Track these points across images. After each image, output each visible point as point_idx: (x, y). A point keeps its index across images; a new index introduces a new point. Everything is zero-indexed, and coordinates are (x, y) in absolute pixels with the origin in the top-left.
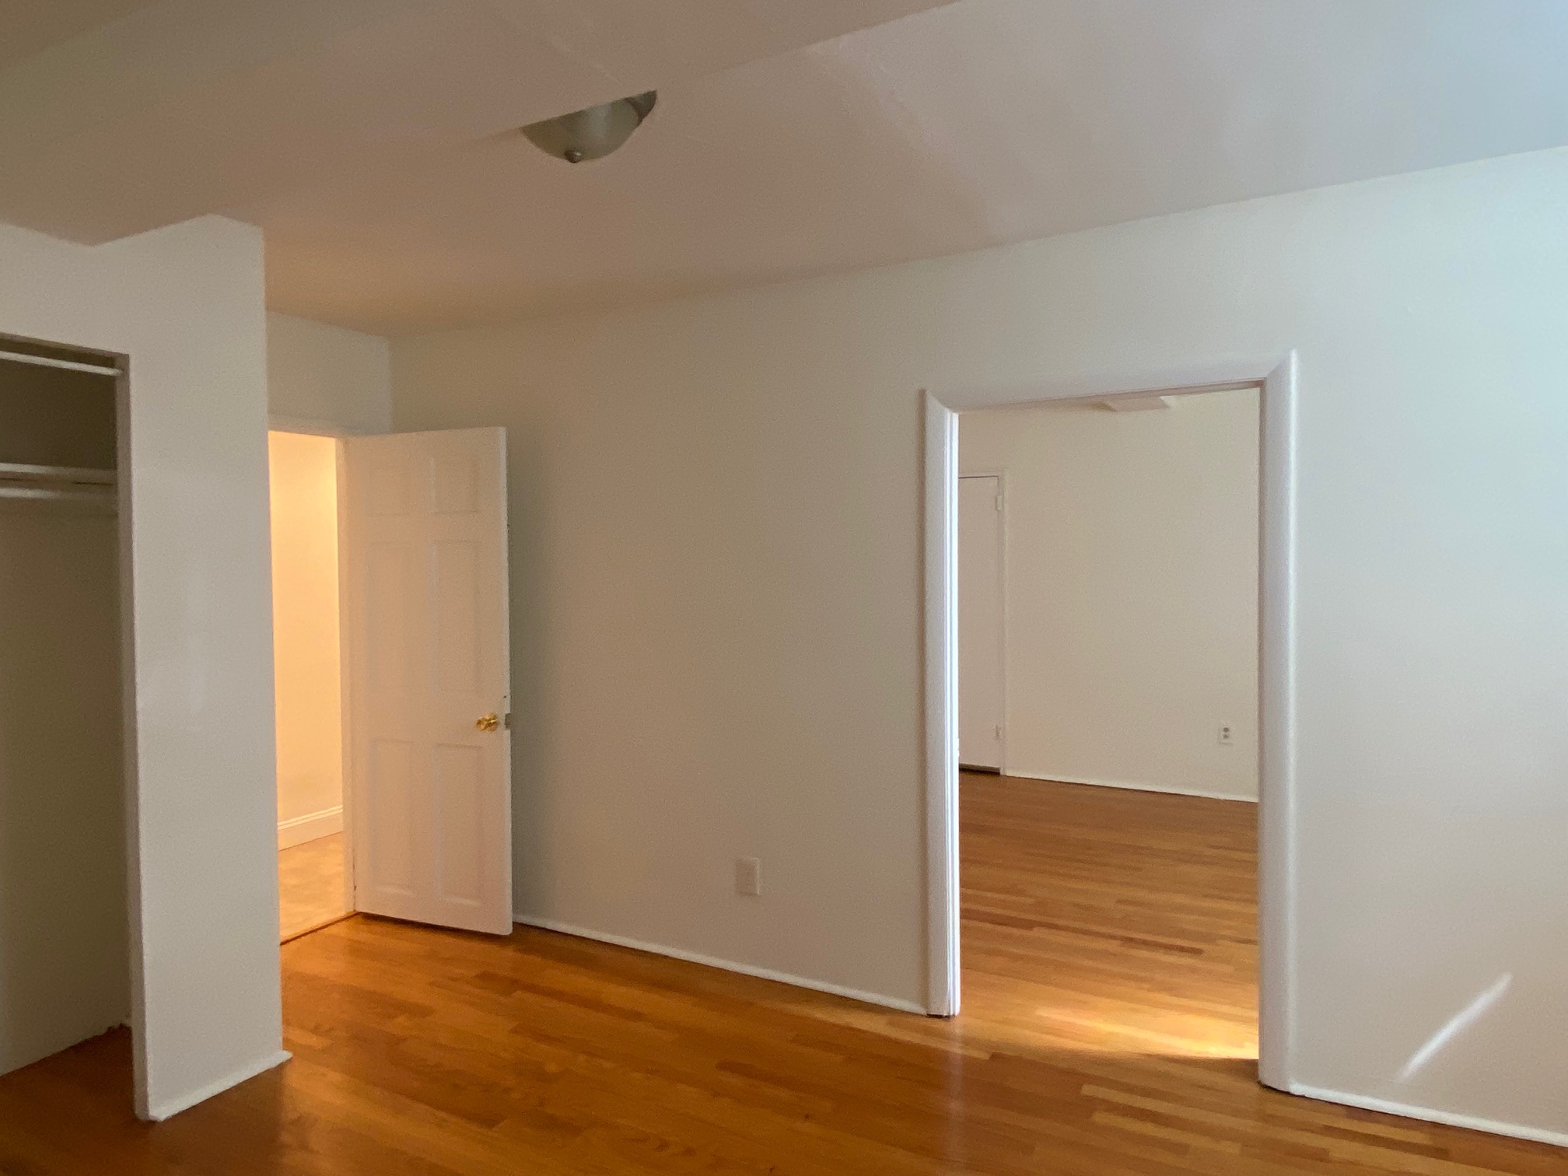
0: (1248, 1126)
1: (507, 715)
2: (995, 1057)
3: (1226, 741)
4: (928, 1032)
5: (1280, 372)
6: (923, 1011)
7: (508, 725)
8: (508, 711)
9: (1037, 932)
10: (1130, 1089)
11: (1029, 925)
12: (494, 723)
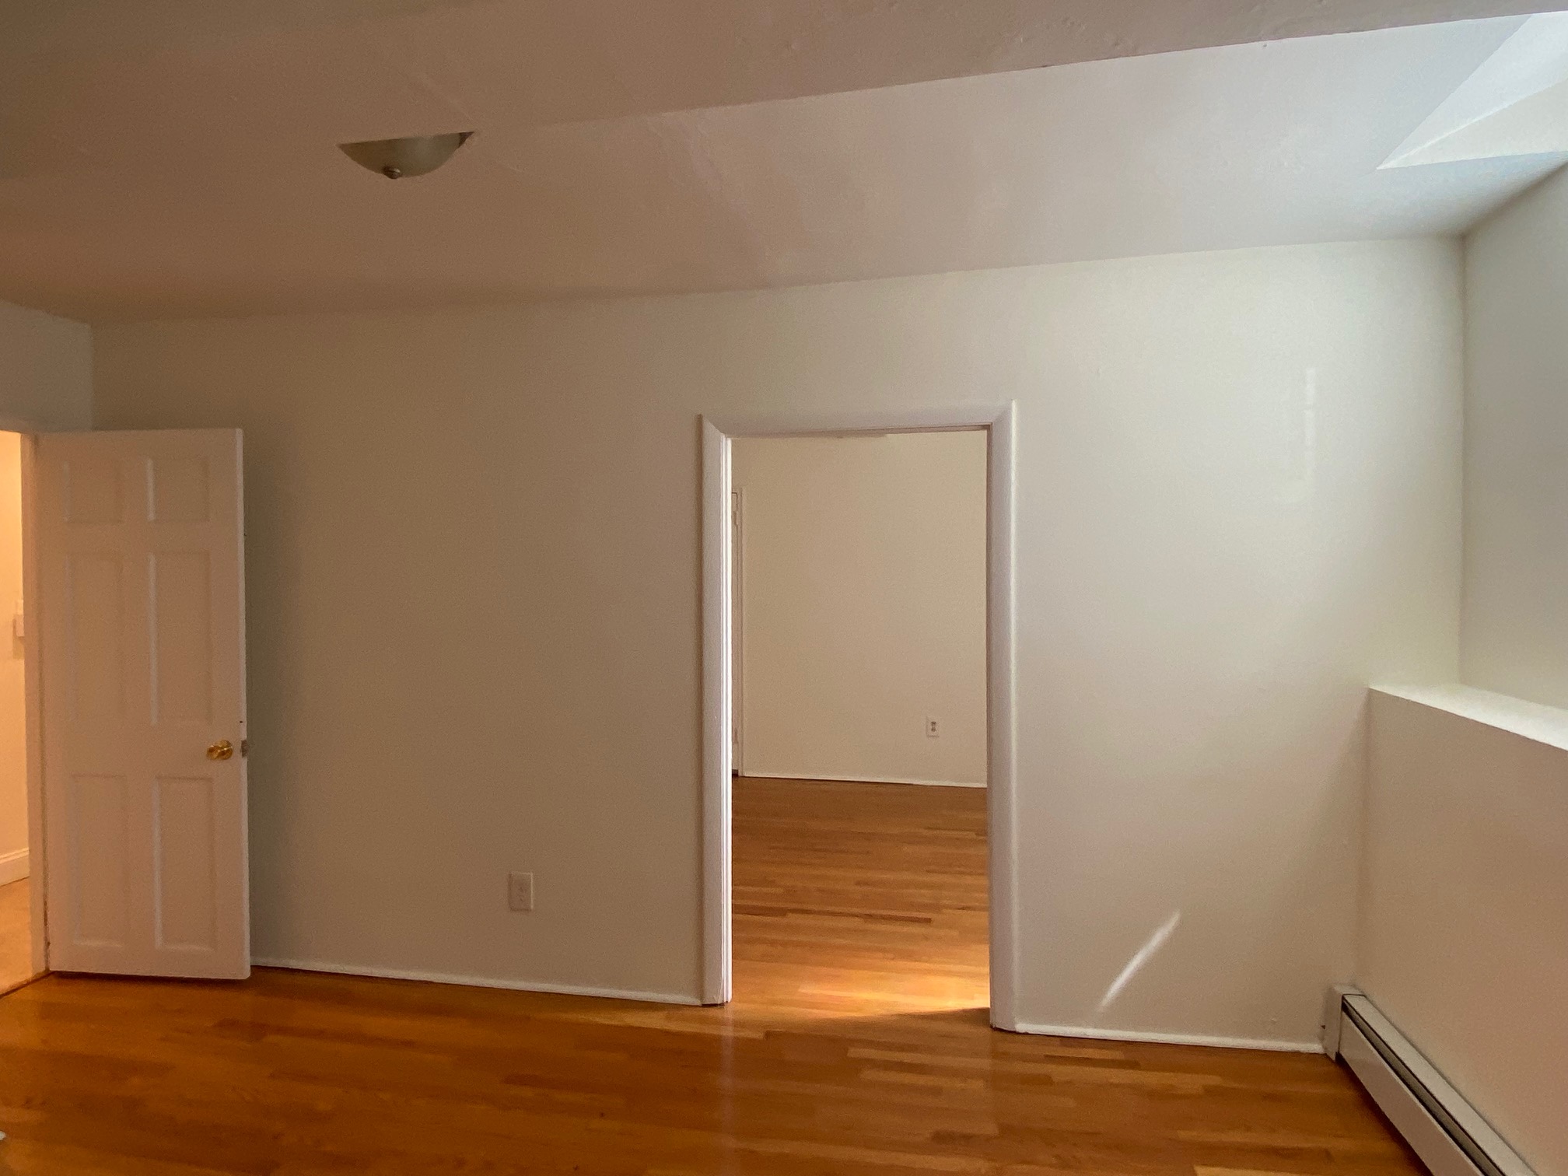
0: (985, 1064)
1: (244, 743)
2: (768, 1035)
3: (934, 733)
4: (703, 1020)
5: (1004, 417)
6: (698, 1003)
7: (244, 752)
8: (244, 737)
9: (792, 918)
10: (890, 1047)
11: (783, 912)
12: (228, 750)
